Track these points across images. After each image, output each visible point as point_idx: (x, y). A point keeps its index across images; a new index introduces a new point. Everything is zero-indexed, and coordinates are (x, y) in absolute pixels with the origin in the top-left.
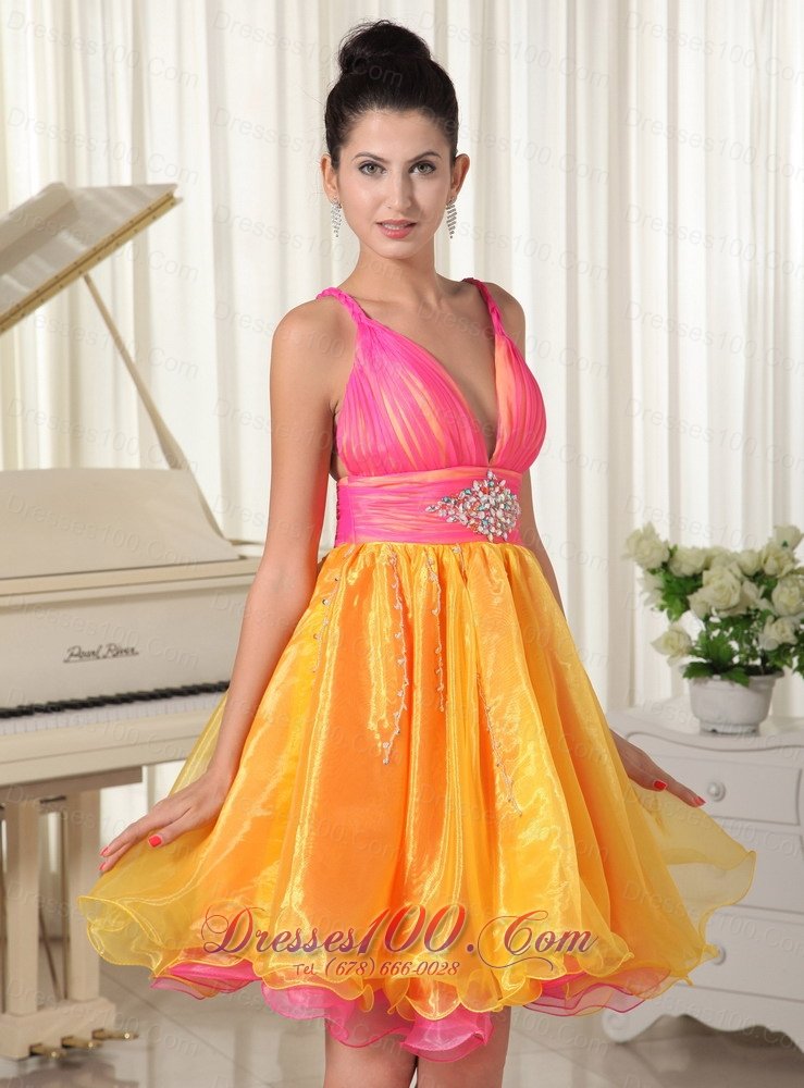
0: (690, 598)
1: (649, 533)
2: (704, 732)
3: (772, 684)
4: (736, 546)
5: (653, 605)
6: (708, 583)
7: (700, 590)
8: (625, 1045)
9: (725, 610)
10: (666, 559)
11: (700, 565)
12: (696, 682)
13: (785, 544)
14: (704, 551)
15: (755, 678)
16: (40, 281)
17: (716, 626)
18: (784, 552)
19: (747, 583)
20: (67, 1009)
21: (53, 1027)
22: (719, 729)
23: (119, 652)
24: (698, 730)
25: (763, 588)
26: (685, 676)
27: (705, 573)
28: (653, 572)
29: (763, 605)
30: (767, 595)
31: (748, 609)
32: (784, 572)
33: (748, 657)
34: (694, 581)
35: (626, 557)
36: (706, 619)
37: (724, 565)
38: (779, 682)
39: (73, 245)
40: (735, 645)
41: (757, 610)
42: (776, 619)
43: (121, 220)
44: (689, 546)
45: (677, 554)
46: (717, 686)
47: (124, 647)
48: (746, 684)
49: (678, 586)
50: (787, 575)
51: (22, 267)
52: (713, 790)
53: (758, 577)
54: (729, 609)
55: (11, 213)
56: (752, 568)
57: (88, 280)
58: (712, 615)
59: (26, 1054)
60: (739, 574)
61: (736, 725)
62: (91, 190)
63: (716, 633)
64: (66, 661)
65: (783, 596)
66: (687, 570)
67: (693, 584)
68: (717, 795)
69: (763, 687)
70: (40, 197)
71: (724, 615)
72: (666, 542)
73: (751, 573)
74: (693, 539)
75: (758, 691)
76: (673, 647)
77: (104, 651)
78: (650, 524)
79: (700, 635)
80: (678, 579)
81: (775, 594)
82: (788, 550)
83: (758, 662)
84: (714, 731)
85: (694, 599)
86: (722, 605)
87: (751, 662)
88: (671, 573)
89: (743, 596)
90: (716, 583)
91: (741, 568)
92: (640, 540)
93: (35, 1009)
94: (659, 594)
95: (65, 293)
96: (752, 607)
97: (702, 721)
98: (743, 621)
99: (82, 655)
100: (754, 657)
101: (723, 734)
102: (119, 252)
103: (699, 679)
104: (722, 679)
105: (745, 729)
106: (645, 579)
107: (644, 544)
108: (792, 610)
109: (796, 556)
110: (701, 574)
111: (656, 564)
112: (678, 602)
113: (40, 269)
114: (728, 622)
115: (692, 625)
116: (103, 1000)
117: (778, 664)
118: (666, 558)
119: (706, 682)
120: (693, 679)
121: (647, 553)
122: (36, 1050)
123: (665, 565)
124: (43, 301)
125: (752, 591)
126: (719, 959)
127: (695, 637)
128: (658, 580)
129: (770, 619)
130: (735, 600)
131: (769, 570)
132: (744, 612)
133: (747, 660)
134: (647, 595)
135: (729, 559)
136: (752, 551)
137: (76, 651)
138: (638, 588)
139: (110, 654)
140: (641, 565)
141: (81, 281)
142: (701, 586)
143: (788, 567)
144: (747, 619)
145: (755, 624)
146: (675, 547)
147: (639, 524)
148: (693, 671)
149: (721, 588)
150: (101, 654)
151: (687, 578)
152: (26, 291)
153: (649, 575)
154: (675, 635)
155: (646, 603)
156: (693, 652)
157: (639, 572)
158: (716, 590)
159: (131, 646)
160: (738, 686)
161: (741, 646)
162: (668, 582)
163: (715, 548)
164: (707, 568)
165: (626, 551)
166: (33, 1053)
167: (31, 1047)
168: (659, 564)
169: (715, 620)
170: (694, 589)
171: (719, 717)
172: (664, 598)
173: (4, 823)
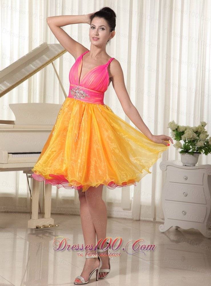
0: (182, 136)
1: (173, 122)
2: (184, 165)
3: (199, 156)
4: (192, 125)
5: (174, 138)
6: (186, 133)
7: (184, 135)
8: (163, 233)
9: (189, 139)
10: (177, 128)
11: (184, 129)
12: (182, 155)
13: (203, 126)
14: (185, 127)
15: (195, 154)
16: (39, 66)
17: (187, 143)
18: (202, 127)
20: (43, 219)
21: (41, 223)
22: (187, 165)
24: (182, 165)
25: (197, 135)
26: (180, 153)
27: (185, 131)
28: (174, 131)
29: (197, 138)
30: (198, 136)
31: (194, 139)
32: (202, 131)
33: (194, 150)
34: (183, 133)
35: (168, 128)
36: (185, 141)
37: (189, 129)
38: (200, 155)
39: (46, 58)
40: (191, 147)
41: (196, 139)
42: (200, 141)
43: (57, 53)
44: (182, 126)
46: (187, 155)
48: (193, 155)
49: (179, 134)
51: (34, 63)
52: (185, 177)
53: (196, 132)
55: (33, 50)
56: (195, 130)
57: (53, 64)
58: (186, 140)
59: (35, 228)
61: (191, 164)
62: (51, 45)
63: (187, 144)
65: (201, 136)
66: (181, 131)
67: (183, 134)
68: (186, 179)
69: (197, 156)
70: (40, 46)
72: (177, 124)
73: (195, 132)
74: (183, 123)
76: (178, 146)
78: (173, 120)
83: (196, 151)
85: (182, 137)
86: (188, 138)
87: (194, 152)
88: (178, 131)
89: (193, 136)
90: (188, 133)
91: (193, 130)
92: (171, 124)
93: (37, 219)
94: (175, 135)
95: (44, 69)
96: (195, 138)
97: (183, 163)
98: (193, 142)
100: (195, 150)
101: (187, 166)
102: (56, 60)
103: (183, 154)
104: (188, 154)
105: (192, 165)
106: (172, 132)
107: (172, 125)
108: (204, 139)
109: (205, 129)
110: (184, 132)
111: (174, 129)
112: (179, 137)
113: (38, 63)
114: (189, 142)
116: (51, 218)
117: (200, 152)
119: (184, 154)
120: (181, 154)
121: (173, 126)
122: (37, 227)
123: (176, 129)
124: (39, 70)
125: (195, 135)
126: (185, 214)
127: (182, 144)
128: (175, 133)
129: (199, 141)
130: (191, 137)
131: (199, 131)
133: (193, 151)
134: (172, 136)
136: (195, 127)
140: (171, 129)
143: (203, 130)
144: (194, 141)
145: (196, 142)
146: (179, 126)
147: (170, 121)
148: (182, 152)
149: (189, 134)
151: (181, 132)
152: (34, 68)
153: (173, 132)
154: (178, 144)
156: (182, 148)
160: (191, 155)
162: (177, 134)
163: (188, 126)
164: (186, 130)
165: (168, 126)
166: (37, 228)
167: (36, 226)
168: (175, 129)
169: (187, 141)
170: (183, 135)
171: (187, 162)
172: (176, 137)
173: (32, 179)
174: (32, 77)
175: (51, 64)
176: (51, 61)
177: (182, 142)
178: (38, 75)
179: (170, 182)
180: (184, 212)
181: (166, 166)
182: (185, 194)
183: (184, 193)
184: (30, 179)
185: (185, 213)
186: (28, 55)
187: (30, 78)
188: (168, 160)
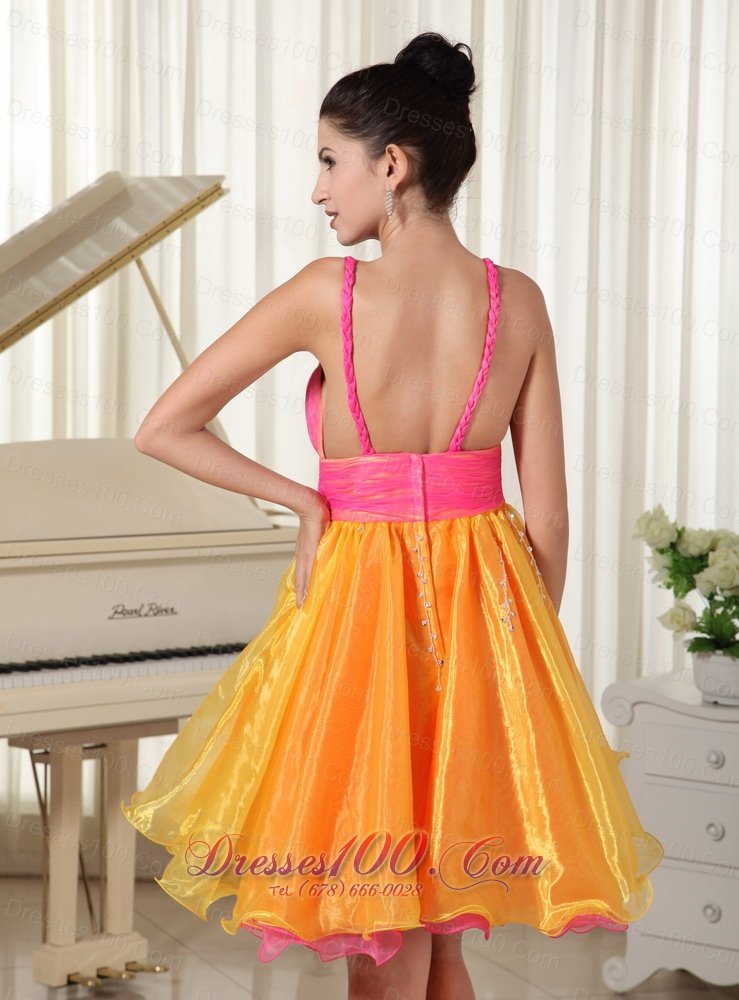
0: (696, 577)
1: (659, 514)
2: (706, 703)
5: (660, 583)
6: (714, 564)
7: (706, 570)
8: (622, 995)
9: (729, 589)
10: (674, 540)
11: (706, 546)
12: (699, 656)
14: (710, 533)
16: (95, 264)
17: (721, 604)
20: (103, 942)
21: (89, 958)
22: (720, 701)
23: (160, 611)
24: (700, 701)
26: (689, 650)
27: (711, 554)
28: (662, 551)
34: (701, 562)
35: (636, 537)
36: (711, 598)
37: (729, 547)
39: (126, 230)
40: (737, 622)
43: (171, 209)
44: (697, 529)
45: (685, 535)
46: (720, 661)
47: (164, 607)
49: (685, 566)
51: (77, 251)
52: (713, 758)
54: (732, 589)
55: (69, 200)
57: (140, 264)
58: (716, 594)
59: (65, 982)
62: (145, 180)
63: (719, 611)
64: (111, 618)
66: (694, 551)
67: (699, 564)
68: (716, 763)
71: (728, 594)
72: (675, 524)
74: (702, 520)
76: (678, 622)
77: (145, 610)
78: (660, 506)
79: (705, 612)
80: (685, 558)
84: (716, 703)
85: (700, 578)
86: (726, 585)
88: (679, 554)
90: (721, 564)
92: (650, 521)
93: (73, 941)
94: (666, 572)
95: (116, 276)
97: (705, 693)
99: (125, 613)
101: (724, 706)
103: (703, 653)
104: (724, 654)
106: (654, 558)
107: (654, 525)
110: (707, 555)
111: (665, 544)
112: (685, 582)
113: (95, 253)
114: (731, 601)
115: (697, 602)
116: (136, 935)
118: (674, 538)
119: (709, 656)
120: (696, 653)
121: (656, 533)
122: (73, 978)
123: (673, 546)
124: (97, 282)
126: (714, 918)
127: (699, 614)
128: (666, 560)
130: (738, 579)
134: (655, 573)
135: (734, 541)
137: (120, 609)
138: (647, 566)
139: (151, 613)
140: (650, 545)
141: (133, 266)
142: (707, 566)
146: (683, 529)
147: (649, 506)
148: (697, 646)
149: (726, 568)
150: (143, 613)
151: (693, 558)
152: (81, 273)
153: (658, 554)
154: (681, 612)
155: (654, 580)
156: (697, 628)
157: (648, 551)
158: (721, 570)
159: (171, 606)
160: (738, 662)
162: (675, 561)
163: (721, 531)
164: (713, 550)
165: (637, 531)
166: (71, 982)
167: (69, 977)
168: (668, 545)
169: (719, 598)
170: (701, 569)
171: (721, 690)
172: (671, 576)
173: (49, 767)
174: (69, 309)
176: (133, 251)
178: (93, 300)
179: (648, 774)
180: (709, 911)
181: (628, 706)
182: (712, 830)
183: (711, 825)
184: (40, 767)
185: (714, 911)
186: (49, 220)
187: (60, 315)
188: (639, 673)
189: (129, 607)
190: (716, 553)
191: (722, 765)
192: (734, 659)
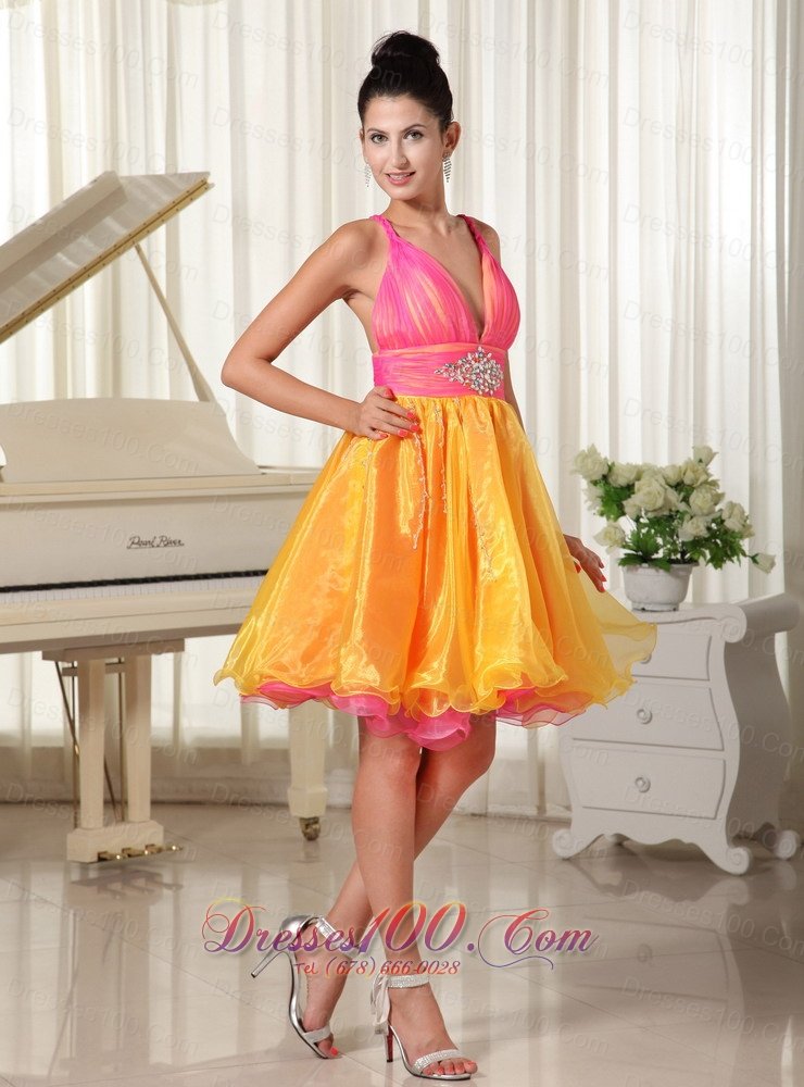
0: (624, 503)
1: (593, 451)
2: (635, 609)
3: (689, 572)
4: (663, 461)
5: (594, 511)
6: (639, 490)
7: (633, 496)
8: (568, 860)
9: (652, 512)
10: (605, 473)
11: (633, 477)
12: (628, 570)
13: (701, 461)
14: (636, 467)
15: (675, 566)
16: (88, 260)
17: (645, 525)
18: (700, 467)
19: (670, 490)
20: (122, 827)
21: (115, 840)
22: (647, 608)
23: (169, 543)
25: (682, 494)
26: (620, 564)
27: (637, 484)
28: (595, 483)
29: (682, 507)
30: (686, 500)
31: (671, 510)
32: (700, 482)
33: (670, 552)
34: (629, 489)
35: (574, 472)
36: (637, 520)
37: (652, 477)
38: (695, 569)
39: (116, 229)
40: (660, 541)
41: (678, 512)
42: (692, 517)
43: (155, 208)
44: (625, 463)
45: (615, 468)
46: (645, 573)
47: (173, 539)
48: (667, 570)
49: (614, 493)
50: (701, 484)
51: (72, 247)
53: (679, 486)
54: (655, 510)
55: (67, 200)
56: (674, 479)
57: (139, 250)
58: (641, 517)
59: (95, 859)
60: (663, 483)
61: (662, 604)
62: (131, 179)
63: (644, 531)
64: (129, 548)
65: (698, 499)
66: (622, 482)
67: (627, 493)
69: (681, 573)
70: (90, 186)
71: (651, 515)
72: (606, 459)
73: (673, 483)
74: (630, 456)
75: (677, 577)
76: (611, 539)
77: (158, 541)
78: (593, 445)
79: (633, 534)
80: (616, 488)
81: (692, 499)
82: (703, 465)
83: (679, 556)
84: (643, 609)
85: (628, 504)
86: (650, 508)
87: (673, 557)
88: (609, 484)
89: (666, 499)
90: (645, 489)
91: (665, 478)
92: (585, 458)
93: (101, 825)
94: (599, 500)
95: (109, 268)
96: (674, 509)
97: (634, 602)
98: (665, 521)
99: (140, 543)
100: (675, 551)
101: (652, 611)
102: (153, 235)
103: (631, 567)
104: (650, 567)
105: (665, 608)
106: (589, 489)
107: (588, 461)
108: (705, 511)
109: (709, 471)
110: (633, 485)
111: (598, 477)
112: (615, 507)
113: (88, 247)
114: (654, 522)
116: (153, 822)
117: (695, 557)
118: (605, 471)
119: (637, 569)
120: (626, 567)
121: (591, 468)
122: (103, 856)
123: (605, 477)
124: (91, 275)
125: (674, 496)
126: (644, 788)
127: (628, 533)
128: (599, 491)
129: (687, 517)
130: (660, 503)
131: (687, 481)
132: (666, 513)
133: (670, 555)
134: (589, 503)
135: (655, 472)
136: (674, 466)
137: (136, 541)
138: (584, 497)
139: (162, 544)
140: (585, 477)
142: (634, 493)
143: (703, 478)
144: (671, 518)
145: (676, 522)
146: (613, 464)
147: (584, 446)
148: (627, 561)
149: (649, 493)
150: (155, 544)
151: (622, 488)
152: (76, 267)
153: (592, 486)
154: (613, 530)
155: (589, 509)
156: (625, 546)
157: (584, 484)
158: (645, 495)
159: (178, 538)
160: (661, 571)
161: (664, 540)
162: (607, 493)
163: (645, 465)
164: (638, 479)
165: (574, 467)
166: (101, 859)
167: (99, 854)
168: (601, 477)
169: (644, 520)
170: (629, 496)
171: (647, 598)
172: (603, 506)
173: (76, 679)
174: (68, 298)
175: (133, 251)
176: (132, 240)
177: (627, 525)
178: (88, 290)
180: (640, 783)
182: (642, 714)
183: (642, 710)
184: (67, 680)
185: (644, 782)
186: (47, 219)
187: (60, 303)
189: (143, 539)
190: (641, 482)
191: (648, 661)
192: (657, 571)
